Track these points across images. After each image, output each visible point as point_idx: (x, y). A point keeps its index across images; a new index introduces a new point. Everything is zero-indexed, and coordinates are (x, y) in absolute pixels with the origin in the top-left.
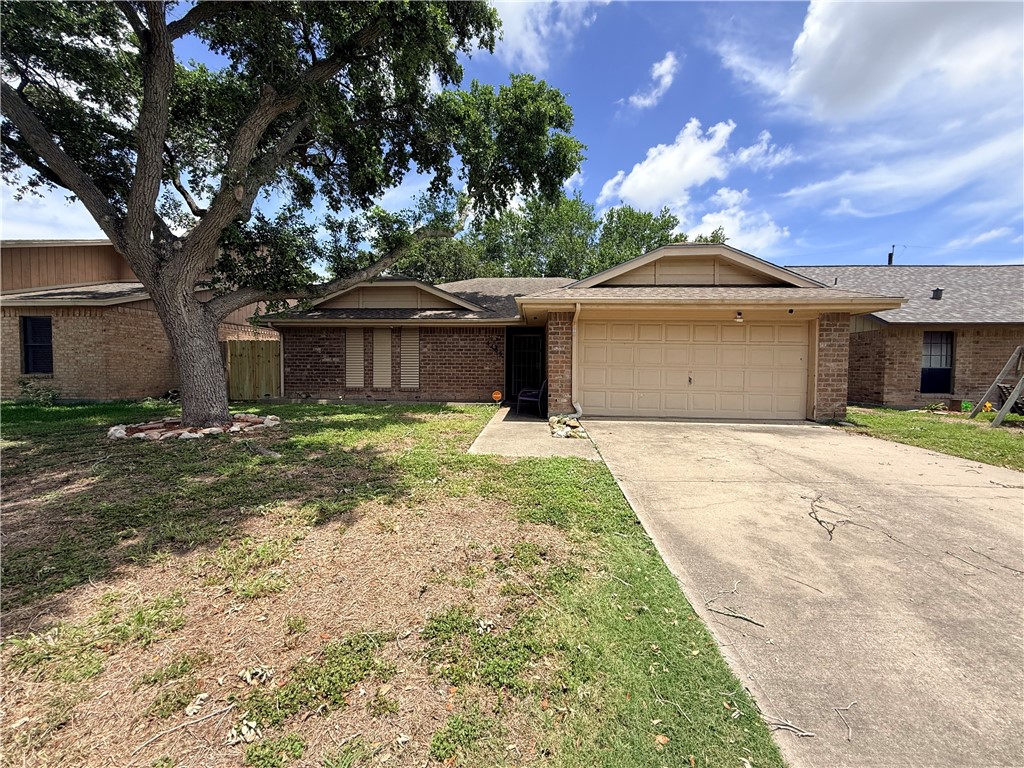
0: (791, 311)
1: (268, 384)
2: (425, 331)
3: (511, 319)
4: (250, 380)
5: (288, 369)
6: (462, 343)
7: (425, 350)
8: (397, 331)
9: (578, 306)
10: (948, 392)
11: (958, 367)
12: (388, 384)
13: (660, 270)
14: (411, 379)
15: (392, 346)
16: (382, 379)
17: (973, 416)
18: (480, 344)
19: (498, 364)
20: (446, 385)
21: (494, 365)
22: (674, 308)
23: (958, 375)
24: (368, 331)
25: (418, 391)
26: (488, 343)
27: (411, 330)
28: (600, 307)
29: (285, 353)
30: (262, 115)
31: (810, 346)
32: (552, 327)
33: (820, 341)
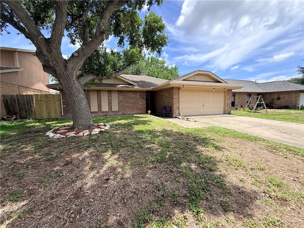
0: (224, 89)
1: (55, 111)
2: (120, 92)
3: (150, 88)
4: (46, 111)
5: (65, 106)
6: (132, 96)
7: (120, 98)
8: (110, 92)
9: (185, 86)
10: (234, 106)
11: (236, 101)
12: (107, 110)
13: (196, 77)
14: (115, 108)
15: (108, 97)
16: (105, 108)
17: (244, 111)
18: (138, 96)
19: (144, 102)
20: (128, 109)
21: (142, 103)
22: (205, 87)
23: (236, 103)
24: (99, 91)
25: (118, 111)
26: (140, 96)
27: (115, 91)
28: (189, 86)
29: (63, 99)
30: (113, 7)
31: (225, 97)
32: (174, 91)
33: (227, 95)
